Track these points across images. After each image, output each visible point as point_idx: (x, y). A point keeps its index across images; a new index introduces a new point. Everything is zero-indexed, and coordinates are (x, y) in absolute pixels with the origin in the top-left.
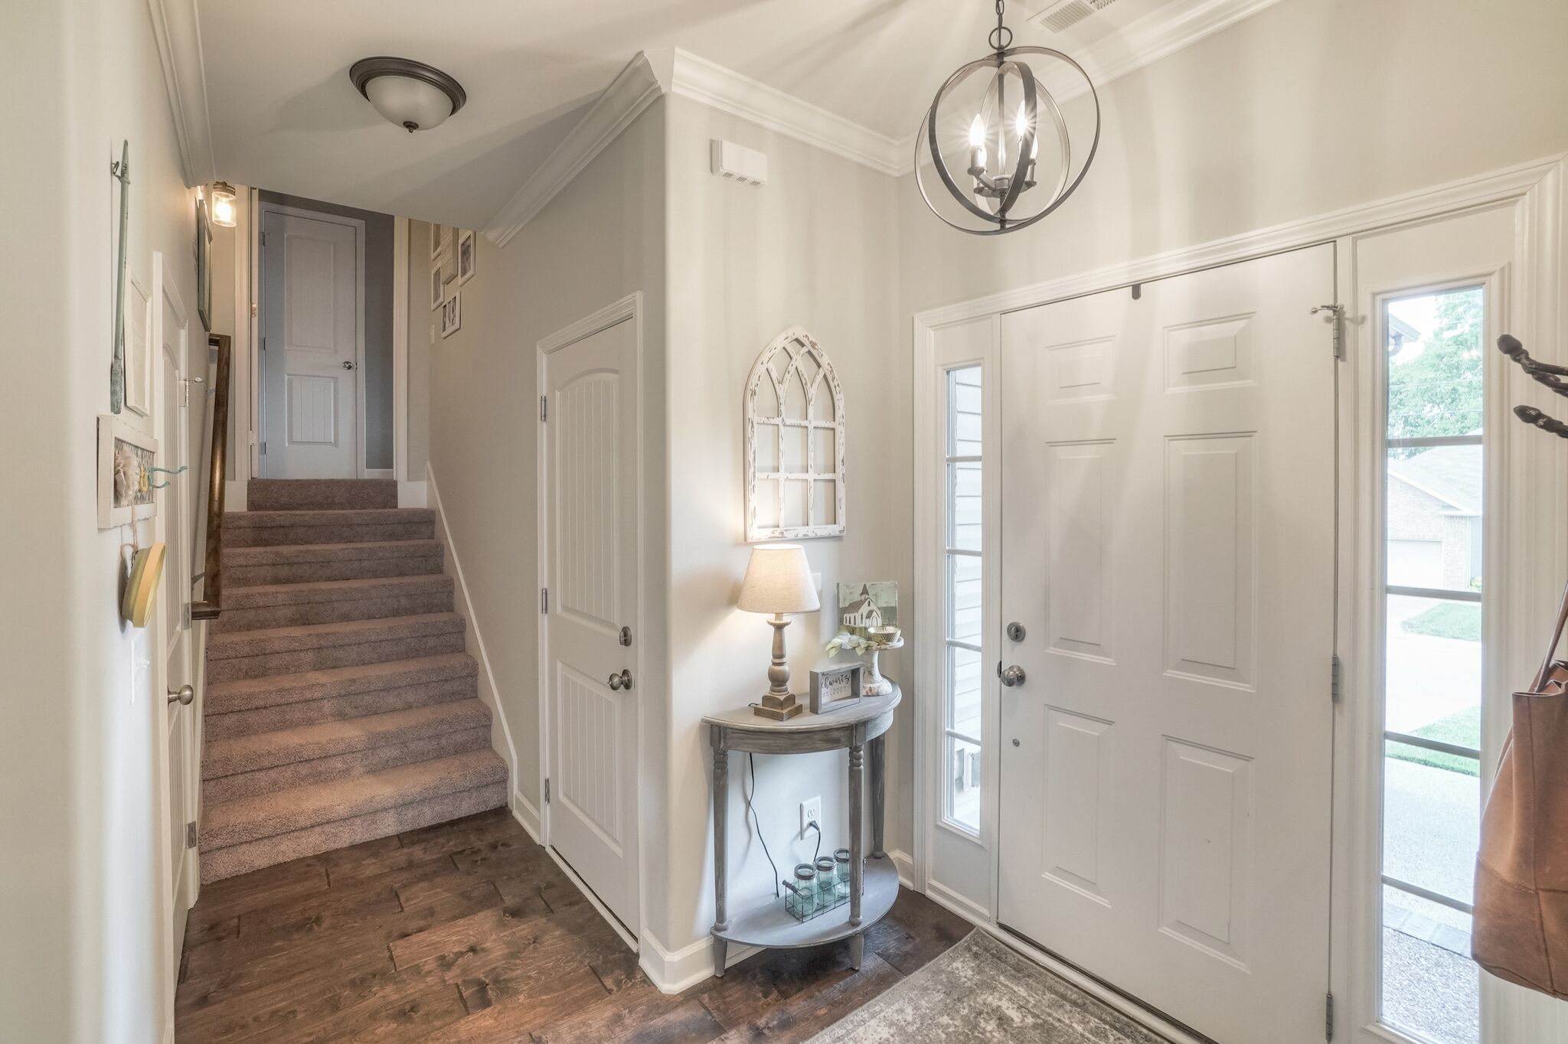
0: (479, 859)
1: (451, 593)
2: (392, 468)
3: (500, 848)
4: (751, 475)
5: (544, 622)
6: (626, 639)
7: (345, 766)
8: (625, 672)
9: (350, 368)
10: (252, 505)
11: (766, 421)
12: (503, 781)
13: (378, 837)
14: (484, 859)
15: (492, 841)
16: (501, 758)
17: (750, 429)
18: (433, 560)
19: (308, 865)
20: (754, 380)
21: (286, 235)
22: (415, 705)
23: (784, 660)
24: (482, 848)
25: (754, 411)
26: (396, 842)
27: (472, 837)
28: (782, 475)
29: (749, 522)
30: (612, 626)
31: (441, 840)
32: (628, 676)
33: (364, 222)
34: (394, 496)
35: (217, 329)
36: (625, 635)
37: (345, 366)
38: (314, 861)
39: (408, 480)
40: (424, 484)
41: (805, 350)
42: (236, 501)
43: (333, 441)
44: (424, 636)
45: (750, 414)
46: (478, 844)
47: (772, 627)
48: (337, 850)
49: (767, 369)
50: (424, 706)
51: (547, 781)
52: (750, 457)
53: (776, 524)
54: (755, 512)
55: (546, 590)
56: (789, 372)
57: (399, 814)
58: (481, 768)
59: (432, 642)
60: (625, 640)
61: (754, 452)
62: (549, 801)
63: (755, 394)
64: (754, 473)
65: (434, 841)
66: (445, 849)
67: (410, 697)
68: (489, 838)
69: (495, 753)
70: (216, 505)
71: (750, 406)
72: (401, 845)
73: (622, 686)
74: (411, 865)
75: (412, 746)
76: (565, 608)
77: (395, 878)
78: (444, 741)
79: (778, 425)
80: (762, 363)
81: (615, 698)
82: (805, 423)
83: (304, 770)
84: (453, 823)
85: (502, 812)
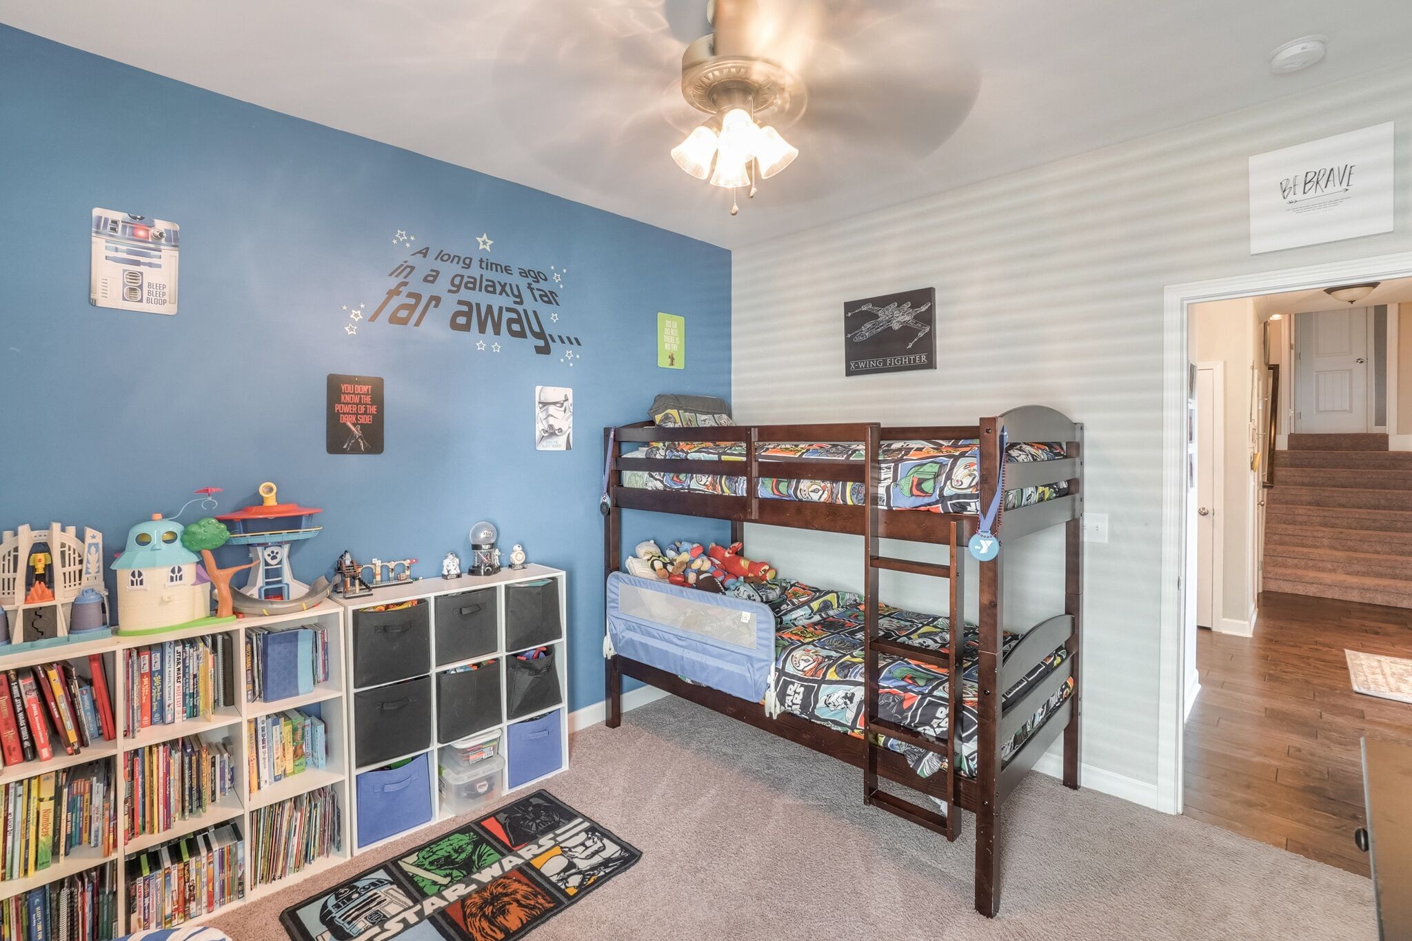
2: (1385, 425)
7: (1332, 566)
9: (1364, 362)
10: (1290, 447)
34: (1387, 443)
35: (1272, 362)
37: (1361, 362)
39: (1398, 434)
40: (1408, 436)
42: (1282, 444)
43: (1349, 409)
70: (1272, 446)
83: (1311, 563)
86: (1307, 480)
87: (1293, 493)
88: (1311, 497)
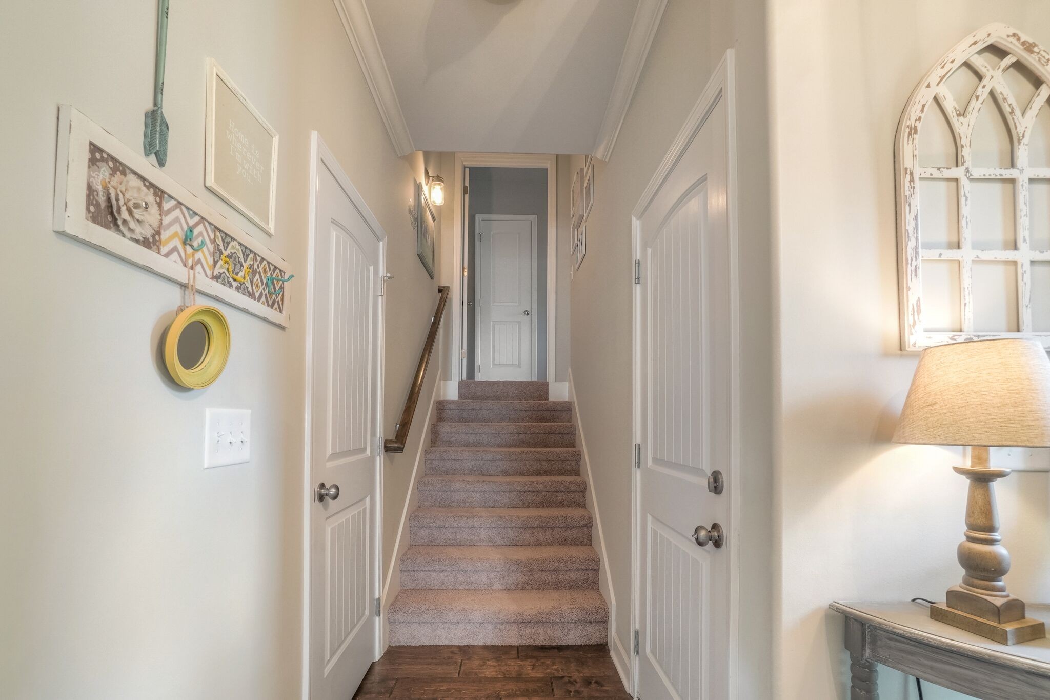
0: (573, 690)
1: (578, 461)
2: (546, 372)
3: (593, 685)
4: (910, 252)
5: (637, 477)
6: (716, 485)
7: (489, 581)
8: (715, 527)
9: (528, 314)
10: (461, 396)
11: (937, 174)
12: (604, 622)
13: (504, 644)
14: (577, 692)
15: (588, 675)
16: (605, 601)
17: (907, 184)
18: (568, 439)
19: (452, 652)
20: (914, 111)
21: (492, 233)
22: (544, 543)
23: (996, 536)
24: (578, 680)
25: (914, 156)
26: (514, 652)
27: (573, 666)
28: (966, 254)
29: (908, 320)
30: (697, 471)
31: (548, 662)
32: (719, 532)
33: (536, 216)
34: (546, 392)
35: (441, 283)
36: (716, 481)
37: (525, 314)
38: (458, 650)
39: (556, 381)
40: (567, 384)
41: (1009, 60)
43: (517, 364)
44: (555, 491)
45: (907, 161)
46: (576, 676)
47: (963, 477)
48: (473, 646)
49: (935, 99)
50: (550, 545)
51: (636, 633)
52: (909, 223)
53: (958, 327)
54: (918, 306)
55: (639, 445)
56: (977, 97)
57: (520, 629)
58: (586, 606)
59: (560, 496)
60: (715, 487)
61: (916, 218)
62: (637, 654)
63: (916, 132)
64: (916, 248)
65: (542, 661)
66: (548, 671)
67: (541, 536)
68: (587, 672)
69: (600, 595)
71: (907, 150)
72: (518, 656)
73: (710, 542)
74: (519, 678)
75: (537, 576)
76: (655, 460)
77: (505, 685)
78: (561, 577)
79: (956, 180)
80: (928, 86)
81: (703, 556)
82: (1008, 173)
84: (560, 648)
85: (601, 650)
86: (472, 439)
87: (453, 457)
88: (473, 463)
